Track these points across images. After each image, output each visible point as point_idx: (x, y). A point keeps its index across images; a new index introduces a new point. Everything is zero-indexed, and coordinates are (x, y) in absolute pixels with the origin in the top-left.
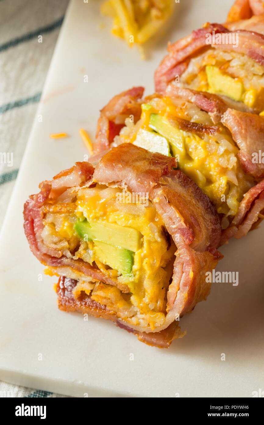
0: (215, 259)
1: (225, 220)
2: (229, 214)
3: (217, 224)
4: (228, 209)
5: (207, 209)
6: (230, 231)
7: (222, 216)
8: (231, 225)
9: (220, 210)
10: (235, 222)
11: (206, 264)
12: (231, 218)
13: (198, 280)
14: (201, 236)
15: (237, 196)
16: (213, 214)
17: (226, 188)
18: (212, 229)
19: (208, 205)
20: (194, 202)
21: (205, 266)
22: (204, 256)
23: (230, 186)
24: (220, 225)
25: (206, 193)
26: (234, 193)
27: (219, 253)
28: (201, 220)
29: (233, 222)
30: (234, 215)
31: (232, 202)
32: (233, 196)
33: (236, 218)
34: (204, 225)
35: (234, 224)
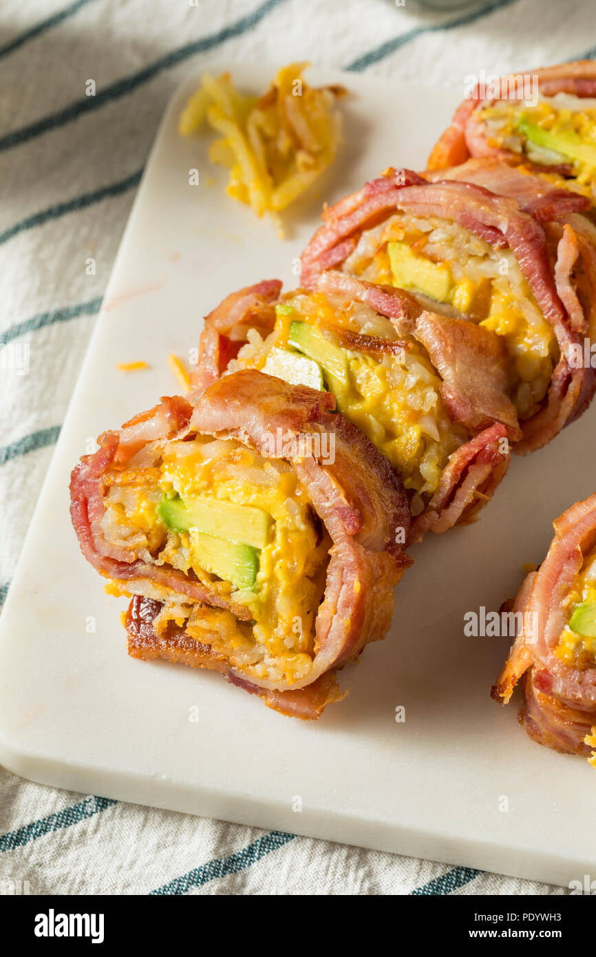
0: (399, 565)
1: (417, 499)
2: (424, 489)
3: (402, 507)
4: (423, 481)
5: (385, 481)
6: (425, 518)
7: (411, 493)
8: (427, 508)
9: (408, 483)
10: (433, 504)
11: (383, 573)
12: (427, 497)
13: (368, 599)
14: (374, 523)
15: (437, 459)
16: (397, 490)
17: (419, 444)
18: (395, 514)
19: (387, 473)
20: (363, 467)
21: (381, 577)
22: (380, 558)
23: (425, 442)
24: (407, 508)
25: (383, 454)
26: (433, 453)
27: (405, 556)
28: (374, 497)
29: (430, 504)
30: (432, 491)
31: (428, 469)
32: (430, 459)
33: (436, 496)
34: (379, 506)
35: (432, 506)
